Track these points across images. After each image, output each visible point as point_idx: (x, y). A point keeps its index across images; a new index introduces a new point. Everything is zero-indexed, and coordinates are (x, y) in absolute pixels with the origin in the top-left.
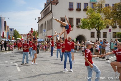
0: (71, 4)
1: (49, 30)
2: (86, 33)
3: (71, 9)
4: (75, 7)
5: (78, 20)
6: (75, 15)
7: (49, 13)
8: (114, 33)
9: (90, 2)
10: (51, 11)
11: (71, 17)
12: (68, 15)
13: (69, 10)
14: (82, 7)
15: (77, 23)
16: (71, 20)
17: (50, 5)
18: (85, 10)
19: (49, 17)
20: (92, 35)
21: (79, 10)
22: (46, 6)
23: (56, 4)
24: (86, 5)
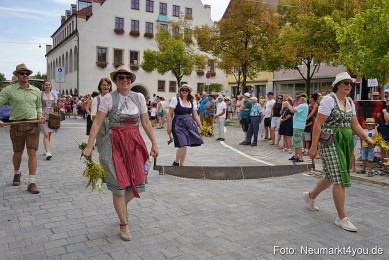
0: (120, 21)
1: (71, 71)
3: (119, 31)
4: (128, 28)
5: (134, 55)
6: (127, 44)
7: (71, 35)
8: (199, 84)
9: (158, 21)
10: (77, 31)
11: (119, 47)
12: (113, 43)
13: (114, 33)
14: (142, 30)
15: (132, 62)
16: (118, 53)
17: (74, 19)
18: (149, 36)
19: (72, 44)
20: (161, 86)
21: (135, 34)
22: (64, 22)
23: (87, 18)
24: (149, 25)
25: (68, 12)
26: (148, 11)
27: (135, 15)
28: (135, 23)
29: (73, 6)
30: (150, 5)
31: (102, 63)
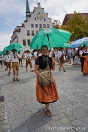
0: (28, 31)
3: (28, 34)
4: (31, 33)
9: (39, 30)
10: (17, 36)
11: (29, 39)
12: (27, 38)
14: (35, 33)
17: (16, 32)
19: (16, 40)
21: (33, 34)
22: (14, 33)
23: (20, 31)
24: (37, 31)
25: (15, 30)
26: (36, 27)
27: (33, 29)
28: (33, 31)
30: (36, 25)
31: (24, 44)
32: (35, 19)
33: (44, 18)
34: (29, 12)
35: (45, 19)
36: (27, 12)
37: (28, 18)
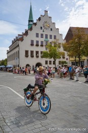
0: (32, 41)
2: (42, 61)
3: (32, 45)
4: (35, 43)
5: (37, 52)
6: (35, 49)
7: (16, 47)
8: (59, 61)
9: (45, 41)
10: (18, 45)
11: (32, 50)
12: (30, 49)
13: (30, 46)
14: (40, 44)
15: (36, 55)
16: (32, 52)
17: (17, 41)
18: (42, 46)
19: (17, 50)
20: (46, 63)
21: (37, 45)
22: (13, 43)
23: (22, 41)
24: (42, 42)
25: (15, 39)
26: (42, 37)
27: (37, 39)
28: (37, 42)
29: (17, 37)
30: (42, 35)
31: (27, 56)
32: (41, 28)
33: (51, 27)
34: (32, 21)
35: (51, 29)
36: (29, 21)
37: (33, 26)
